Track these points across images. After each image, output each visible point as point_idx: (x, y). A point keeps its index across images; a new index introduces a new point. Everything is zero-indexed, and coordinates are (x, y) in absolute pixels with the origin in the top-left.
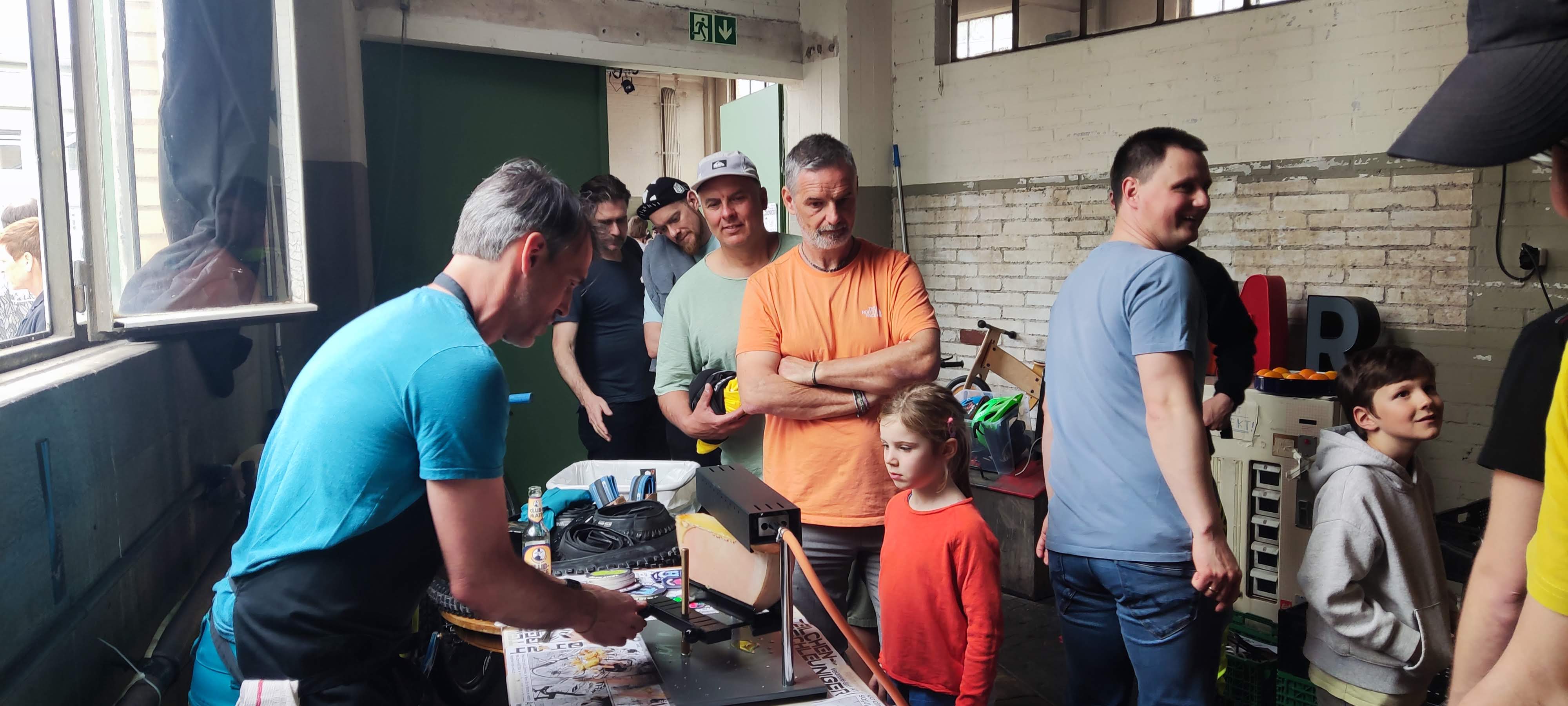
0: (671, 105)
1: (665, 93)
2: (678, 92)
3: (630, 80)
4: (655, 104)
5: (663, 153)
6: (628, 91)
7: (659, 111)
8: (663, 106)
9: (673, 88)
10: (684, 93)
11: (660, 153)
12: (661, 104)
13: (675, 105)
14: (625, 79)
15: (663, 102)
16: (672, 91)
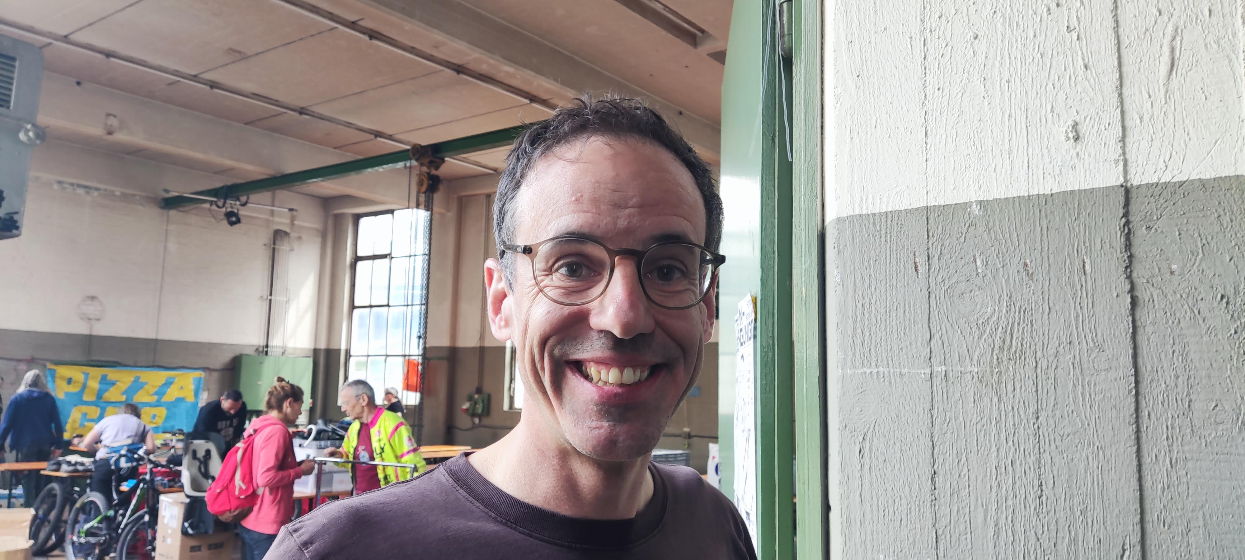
0: (283, 247)
1: (278, 235)
2: (293, 235)
3: (236, 211)
4: (265, 245)
5: (269, 297)
6: (232, 224)
7: (269, 253)
8: (274, 249)
9: (288, 230)
10: (300, 238)
11: (265, 297)
12: (272, 246)
13: (288, 248)
14: (229, 210)
15: (274, 244)
16: (286, 234)
